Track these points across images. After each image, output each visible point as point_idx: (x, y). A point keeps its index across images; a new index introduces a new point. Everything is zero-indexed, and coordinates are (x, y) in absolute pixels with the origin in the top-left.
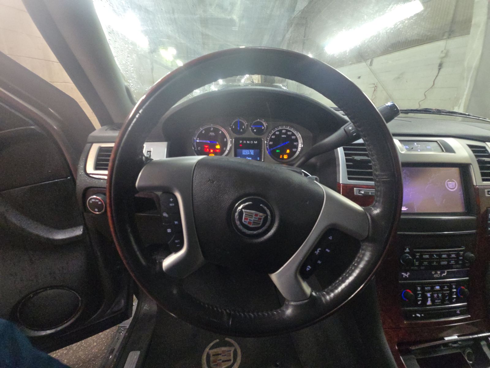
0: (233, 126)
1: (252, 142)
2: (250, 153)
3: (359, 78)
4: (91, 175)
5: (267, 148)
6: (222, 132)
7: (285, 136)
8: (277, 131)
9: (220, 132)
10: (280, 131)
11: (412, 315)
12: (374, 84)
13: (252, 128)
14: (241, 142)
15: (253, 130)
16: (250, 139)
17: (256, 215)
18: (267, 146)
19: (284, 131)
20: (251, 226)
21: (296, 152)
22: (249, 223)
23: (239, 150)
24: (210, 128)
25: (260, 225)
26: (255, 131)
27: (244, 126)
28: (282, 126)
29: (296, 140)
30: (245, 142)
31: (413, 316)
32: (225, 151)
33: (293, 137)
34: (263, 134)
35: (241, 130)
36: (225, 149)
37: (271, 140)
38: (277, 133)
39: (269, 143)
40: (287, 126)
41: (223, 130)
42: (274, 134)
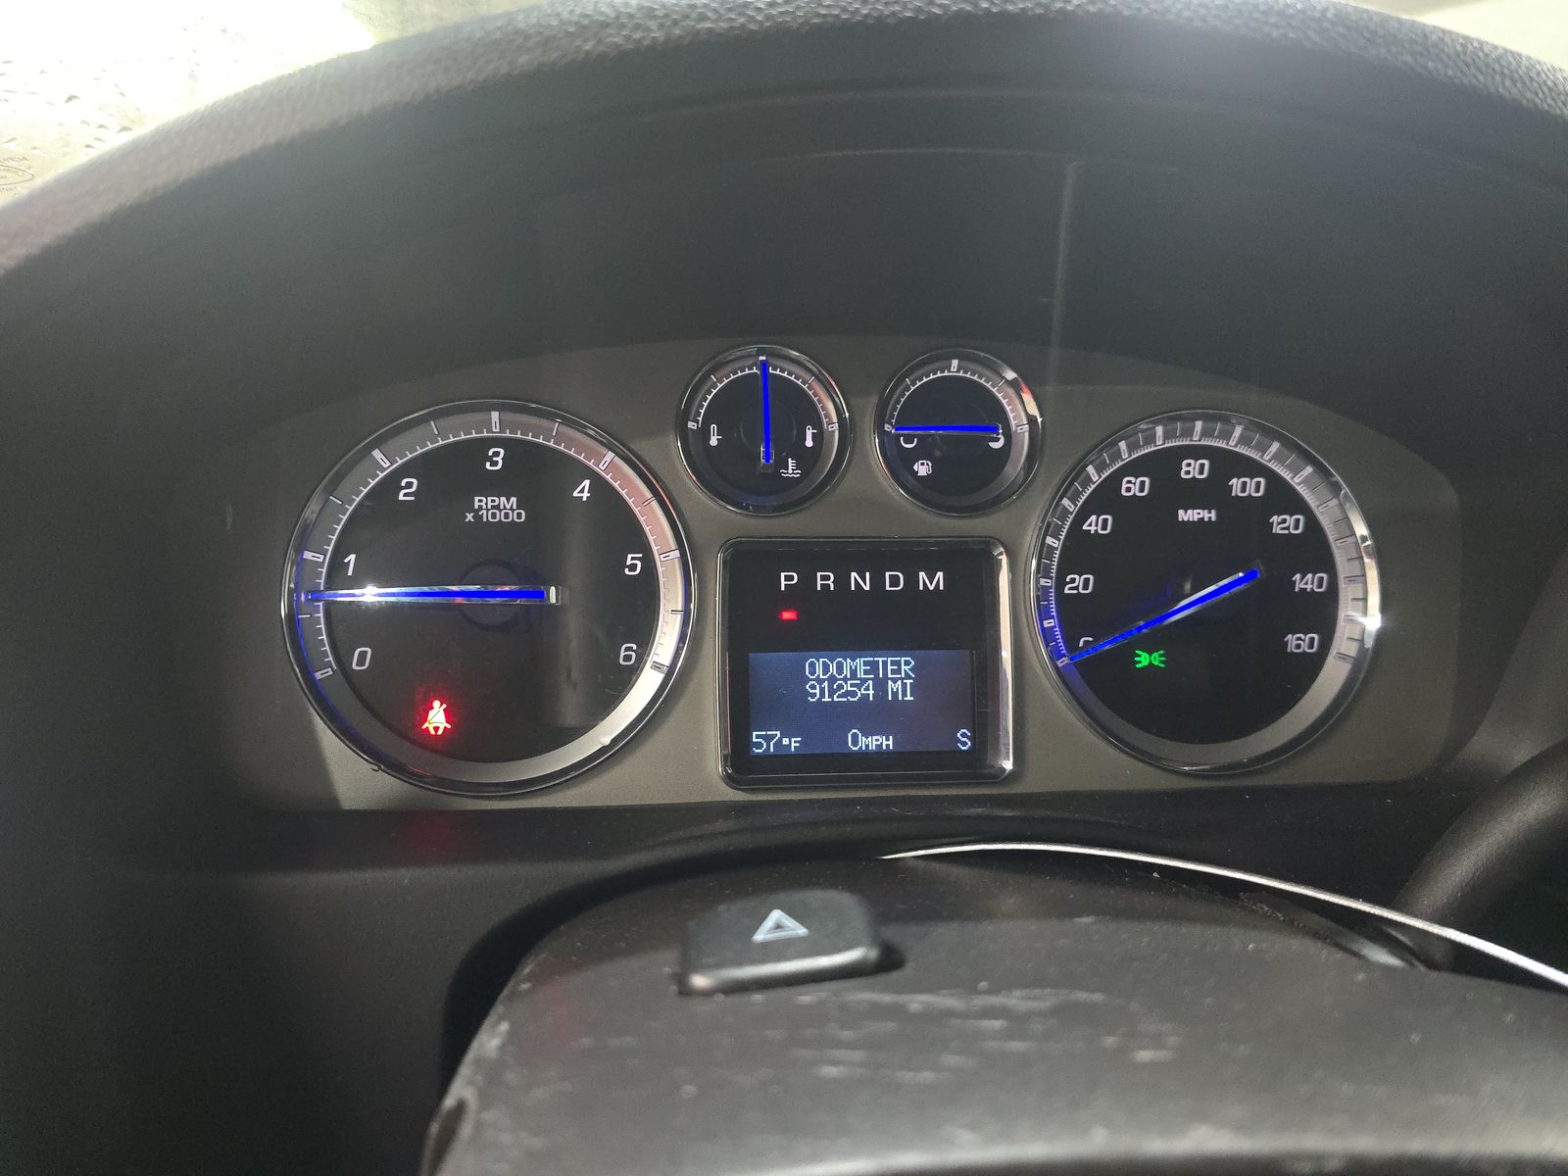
0: (704, 433)
1: (894, 580)
2: (880, 685)
5: (1047, 635)
6: (599, 484)
7: (1211, 515)
8: (1134, 468)
9: (583, 491)
10: (1163, 465)
13: (889, 446)
14: (787, 579)
15: (899, 464)
16: (875, 556)
18: (1044, 614)
19: (1192, 469)
21: (1312, 664)
23: (768, 663)
24: (478, 449)
26: (922, 469)
27: (817, 424)
28: (1175, 416)
29: (1314, 550)
30: (824, 580)
32: (634, 672)
33: (1284, 524)
34: (996, 503)
35: (791, 469)
36: (626, 651)
37: (1079, 552)
38: (1134, 487)
39: (1061, 583)
40: (1220, 417)
41: (607, 463)
42: (1106, 498)
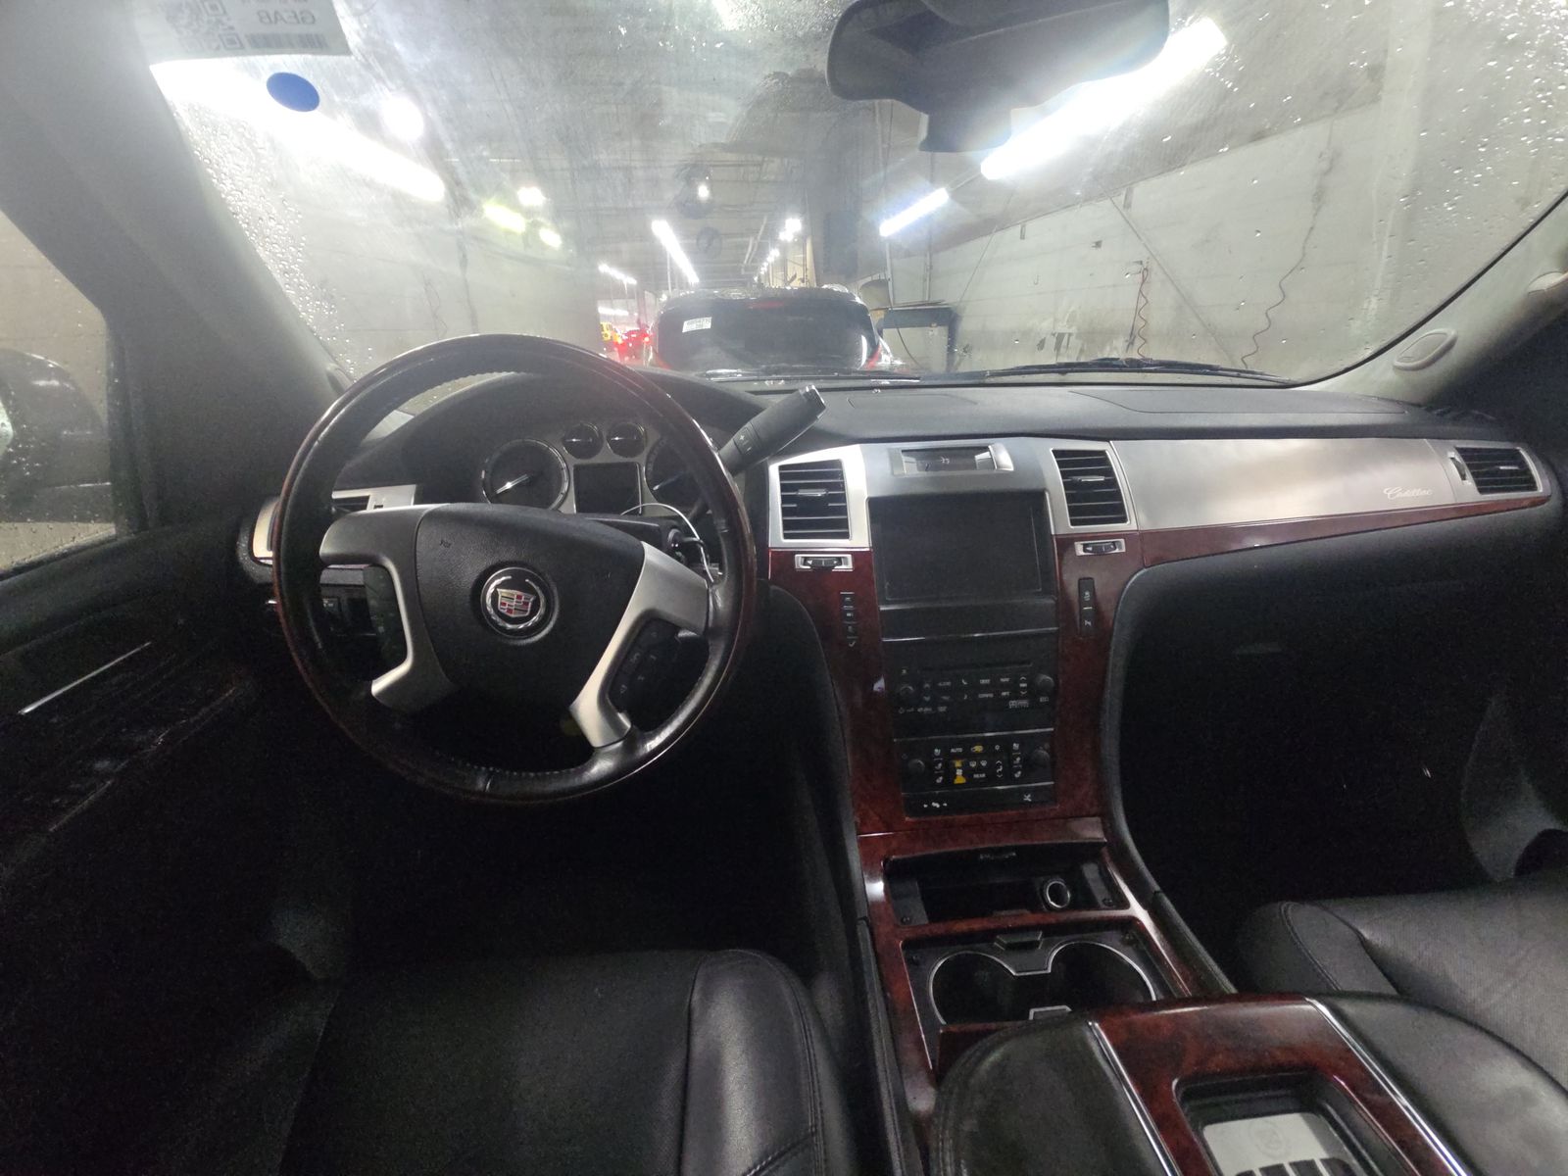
3: (1098, 244)
4: (262, 561)
11: (922, 805)
12: (1141, 263)
17: (519, 597)
20: (513, 616)
22: (510, 611)
25: (527, 614)
31: (925, 806)
